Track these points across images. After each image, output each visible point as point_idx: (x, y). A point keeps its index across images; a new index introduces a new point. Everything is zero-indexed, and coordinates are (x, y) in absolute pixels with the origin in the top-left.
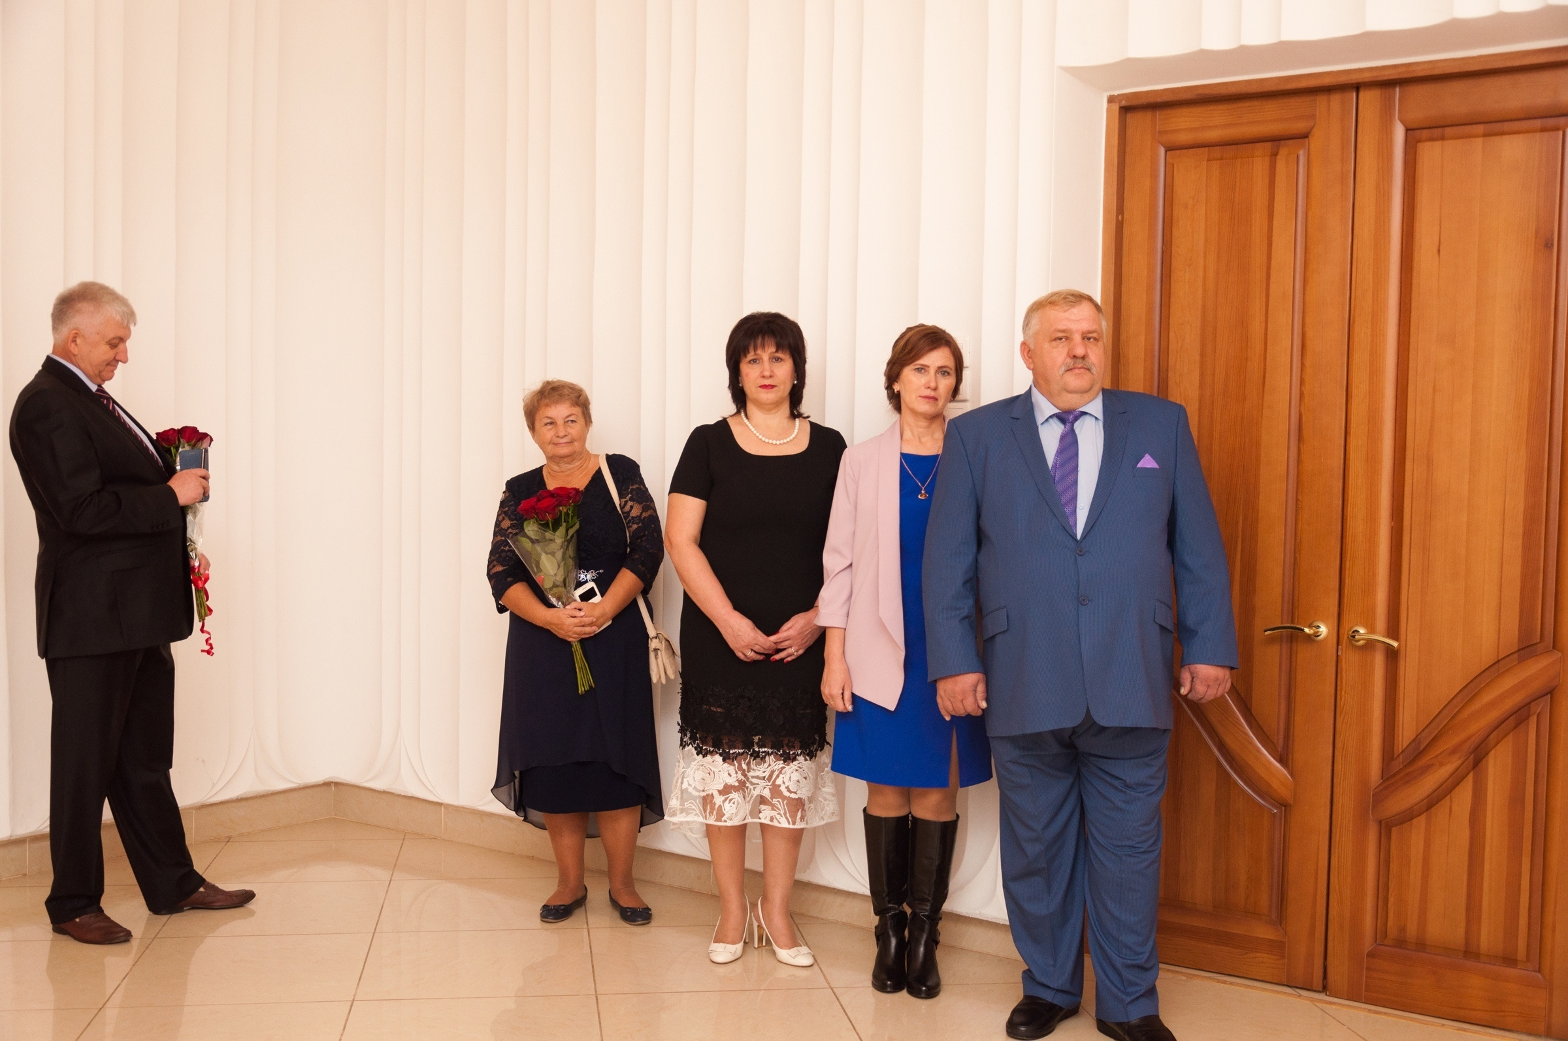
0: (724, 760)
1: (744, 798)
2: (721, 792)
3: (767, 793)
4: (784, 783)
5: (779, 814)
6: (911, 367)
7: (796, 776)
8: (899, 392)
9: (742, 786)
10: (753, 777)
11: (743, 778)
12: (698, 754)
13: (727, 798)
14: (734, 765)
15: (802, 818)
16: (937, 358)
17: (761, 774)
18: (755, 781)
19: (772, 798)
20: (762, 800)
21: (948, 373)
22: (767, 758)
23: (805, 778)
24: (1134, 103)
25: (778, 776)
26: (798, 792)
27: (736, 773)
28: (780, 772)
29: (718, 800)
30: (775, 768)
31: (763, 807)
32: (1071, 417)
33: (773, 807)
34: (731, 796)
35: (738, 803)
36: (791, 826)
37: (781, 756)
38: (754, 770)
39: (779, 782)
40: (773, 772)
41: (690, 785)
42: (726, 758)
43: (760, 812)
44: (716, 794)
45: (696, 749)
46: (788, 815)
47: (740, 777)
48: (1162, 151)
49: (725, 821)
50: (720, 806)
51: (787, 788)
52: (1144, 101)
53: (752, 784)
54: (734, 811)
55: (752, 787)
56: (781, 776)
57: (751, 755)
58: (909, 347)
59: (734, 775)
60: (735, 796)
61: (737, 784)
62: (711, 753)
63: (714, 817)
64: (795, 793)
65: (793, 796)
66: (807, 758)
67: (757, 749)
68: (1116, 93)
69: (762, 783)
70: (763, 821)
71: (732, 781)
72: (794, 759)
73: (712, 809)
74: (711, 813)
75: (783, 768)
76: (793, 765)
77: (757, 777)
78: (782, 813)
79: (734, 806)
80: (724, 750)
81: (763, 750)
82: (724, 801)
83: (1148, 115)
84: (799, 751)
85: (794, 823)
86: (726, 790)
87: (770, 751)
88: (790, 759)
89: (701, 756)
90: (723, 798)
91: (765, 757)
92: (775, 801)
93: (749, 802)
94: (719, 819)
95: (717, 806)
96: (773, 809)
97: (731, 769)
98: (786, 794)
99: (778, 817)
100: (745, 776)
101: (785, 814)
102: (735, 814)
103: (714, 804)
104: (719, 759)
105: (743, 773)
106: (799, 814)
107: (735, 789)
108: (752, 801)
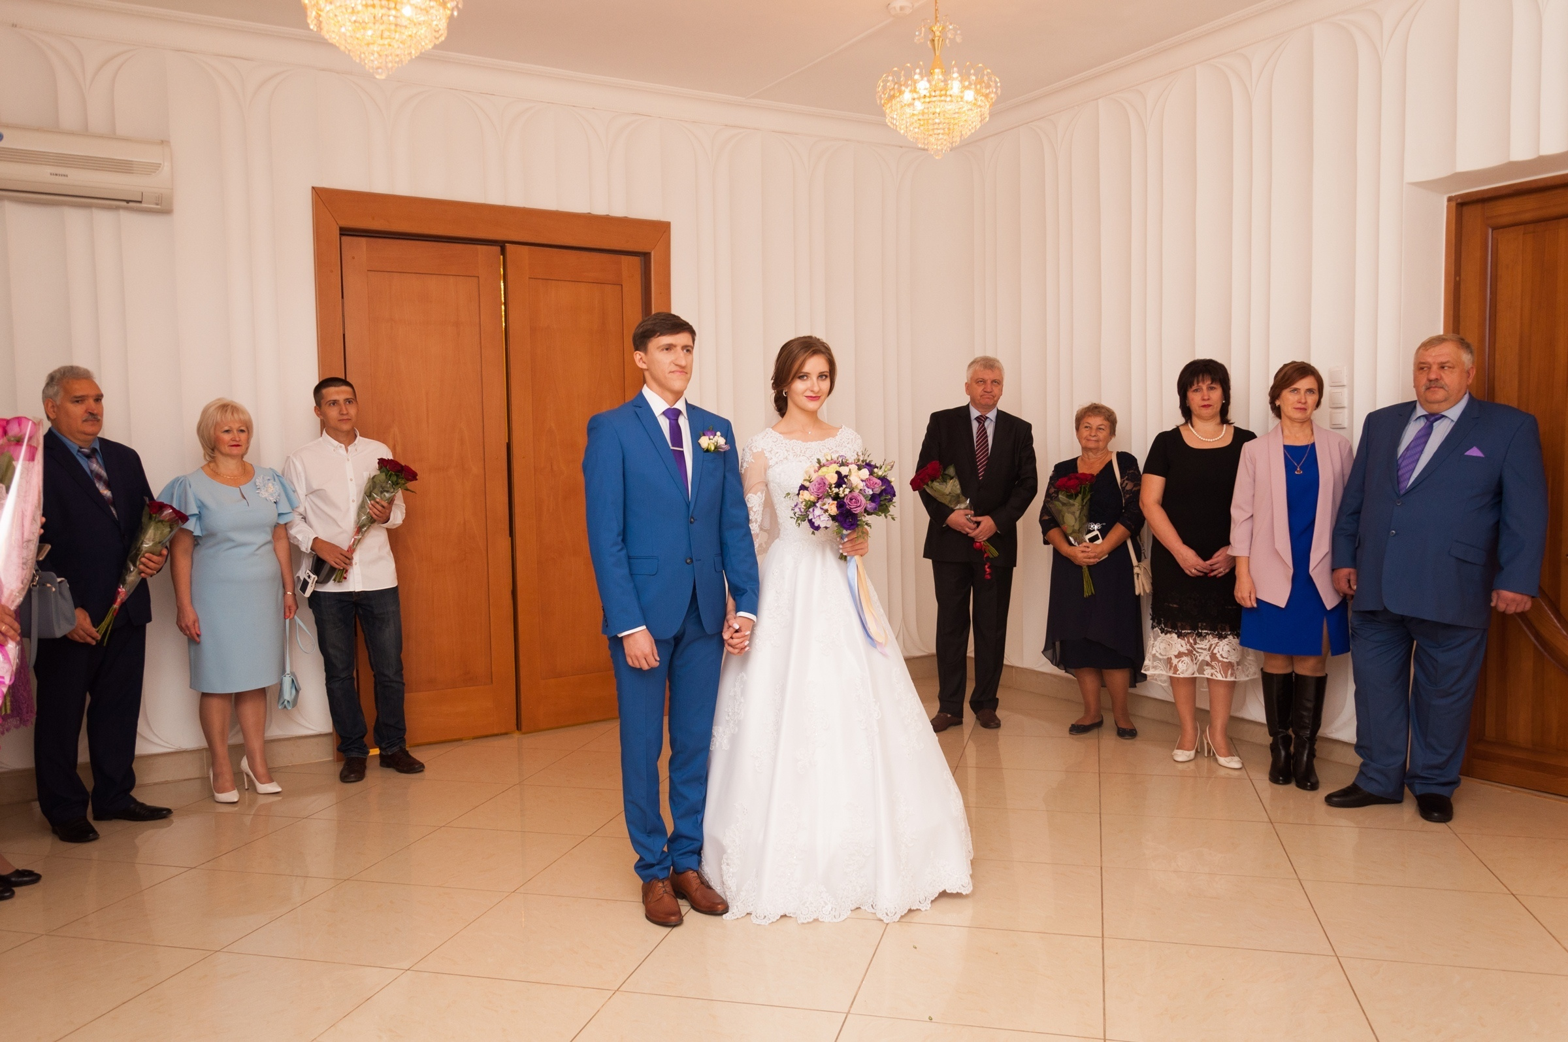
0: (1178, 637)
1: (1192, 660)
2: (1176, 657)
3: (1208, 659)
4: (1219, 652)
5: (1216, 671)
6: (1288, 390)
7: (1227, 648)
8: (1279, 406)
9: (1190, 653)
10: (1198, 648)
11: (1191, 648)
12: (1162, 633)
13: (1179, 661)
14: (1185, 640)
15: (1232, 675)
16: (1305, 383)
17: (1203, 646)
18: (1199, 650)
19: (1211, 662)
20: (1206, 663)
21: (1314, 393)
22: (1207, 636)
23: (1234, 650)
24: (1467, 200)
25: (1215, 648)
26: (1229, 658)
27: (1186, 645)
28: (1216, 645)
29: (1175, 661)
30: (1212, 643)
31: (1206, 667)
32: (1433, 418)
33: (1213, 667)
34: (1183, 659)
35: (1188, 663)
36: (1224, 679)
37: (1216, 635)
38: (1199, 643)
39: (1215, 651)
40: (1211, 645)
41: (1157, 651)
42: (1180, 635)
43: (1203, 670)
44: (1173, 657)
45: (1160, 629)
46: (1222, 672)
47: (1189, 647)
48: (1490, 230)
49: (1181, 675)
50: (1176, 665)
51: (1221, 655)
52: (1474, 198)
53: (1198, 652)
54: (1185, 668)
55: (1198, 654)
56: (1217, 648)
57: (1197, 634)
58: (1286, 378)
59: (1184, 646)
60: (1185, 659)
61: (1186, 652)
62: (1170, 632)
63: (1172, 671)
64: (1227, 658)
65: (1225, 660)
66: (1235, 637)
67: (1200, 631)
68: (1454, 194)
69: (1205, 652)
70: (1206, 676)
71: (1184, 650)
72: (1225, 637)
73: (1171, 667)
74: (1170, 669)
75: (1218, 643)
76: (1225, 641)
77: (1202, 649)
78: (1218, 670)
79: (1185, 665)
80: (1178, 631)
81: (1205, 631)
83: (1480, 207)
84: (1229, 633)
85: (1226, 677)
86: (1180, 655)
87: (1209, 632)
88: (1222, 637)
89: (1164, 634)
90: (1178, 660)
91: (1206, 636)
92: (1213, 663)
93: (1196, 664)
94: (1175, 673)
95: (1174, 665)
96: (1213, 669)
97: (1183, 642)
98: (1221, 659)
99: (1216, 673)
100: (1192, 647)
101: (1220, 671)
102: (1187, 670)
103: (1172, 664)
104: (1175, 636)
105: (1191, 645)
106: (1230, 672)
107: (1186, 655)
108: (1198, 663)
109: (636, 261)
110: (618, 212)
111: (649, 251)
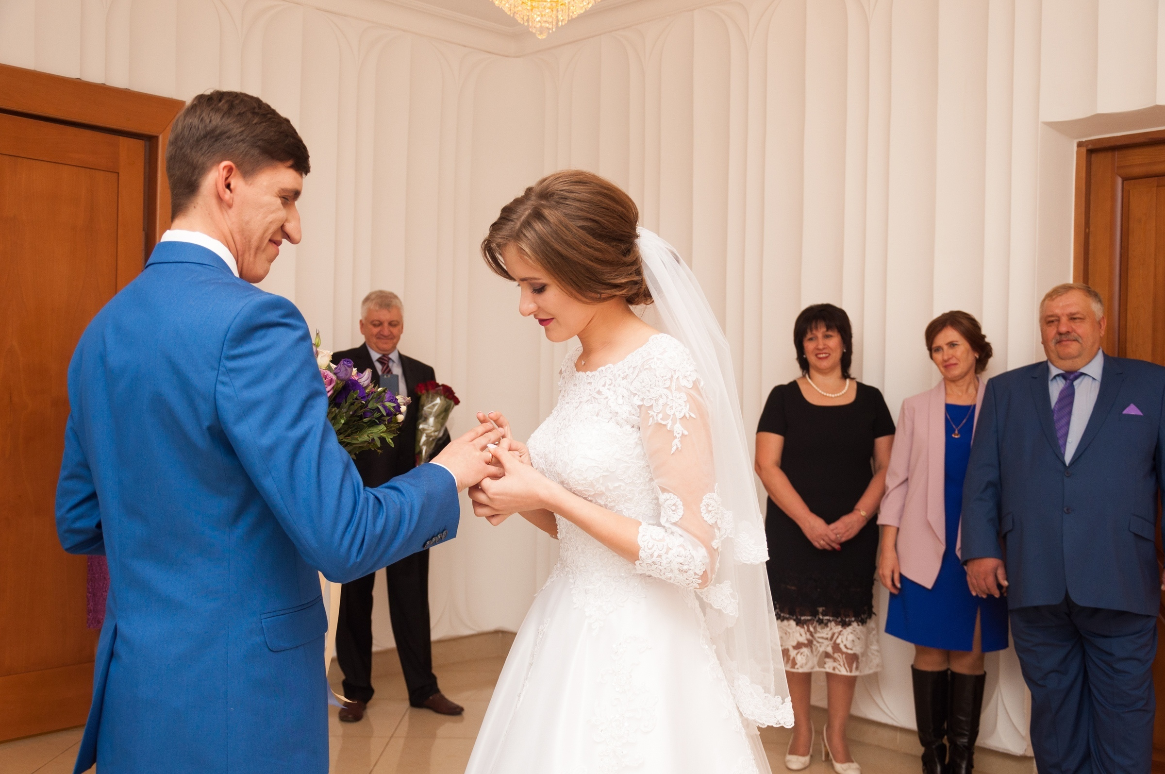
0: (797, 624)
1: (812, 651)
2: (795, 648)
3: (830, 650)
4: (842, 642)
5: (840, 665)
7: (851, 637)
9: (810, 644)
10: (819, 638)
11: (811, 638)
12: (777, 619)
13: (799, 652)
14: (804, 628)
15: (857, 668)
17: (824, 635)
18: (820, 640)
19: (834, 653)
20: (827, 655)
22: (829, 624)
24: (1098, 146)
25: (838, 637)
26: (854, 648)
27: (806, 634)
28: (839, 634)
29: (793, 653)
30: (835, 631)
31: (827, 660)
32: (1072, 377)
34: (802, 650)
35: (807, 655)
36: (849, 674)
37: (840, 622)
38: (819, 632)
39: (838, 641)
40: (833, 634)
42: (799, 623)
43: (825, 663)
44: (791, 649)
46: (846, 666)
47: (809, 636)
48: (1119, 181)
49: (798, 669)
50: (795, 657)
51: (845, 646)
52: (1106, 145)
53: (818, 642)
54: (804, 661)
55: (818, 645)
56: (840, 637)
57: (817, 621)
59: (804, 635)
60: (805, 650)
61: (806, 642)
62: (788, 619)
63: (790, 665)
64: (851, 649)
65: (849, 652)
66: (860, 624)
67: (821, 617)
68: (1084, 140)
69: (826, 642)
70: (827, 670)
71: (803, 639)
72: (849, 624)
73: (789, 659)
74: (788, 662)
75: (841, 631)
76: (849, 629)
78: (842, 664)
79: (804, 658)
80: (797, 617)
81: (827, 618)
82: (797, 654)
83: (1109, 155)
85: (851, 671)
86: (799, 646)
87: (831, 618)
88: (846, 625)
89: (780, 621)
90: (796, 652)
91: (827, 623)
92: (836, 655)
93: (816, 656)
94: (795, 667)
95: (792, 657)
96: (835, 662)
97: (802, 631)
98: (844, 650)
99: (839, 667)
101: (844, 665)
102: (806, 664)
103: (790, 656)
104: (793, 623)
105: (811, 635)
106: (854, 665)
107: (805, 645)
108: (819, 655)
109: (139, 144)
110: (119, 80)
111: (154, 134)
